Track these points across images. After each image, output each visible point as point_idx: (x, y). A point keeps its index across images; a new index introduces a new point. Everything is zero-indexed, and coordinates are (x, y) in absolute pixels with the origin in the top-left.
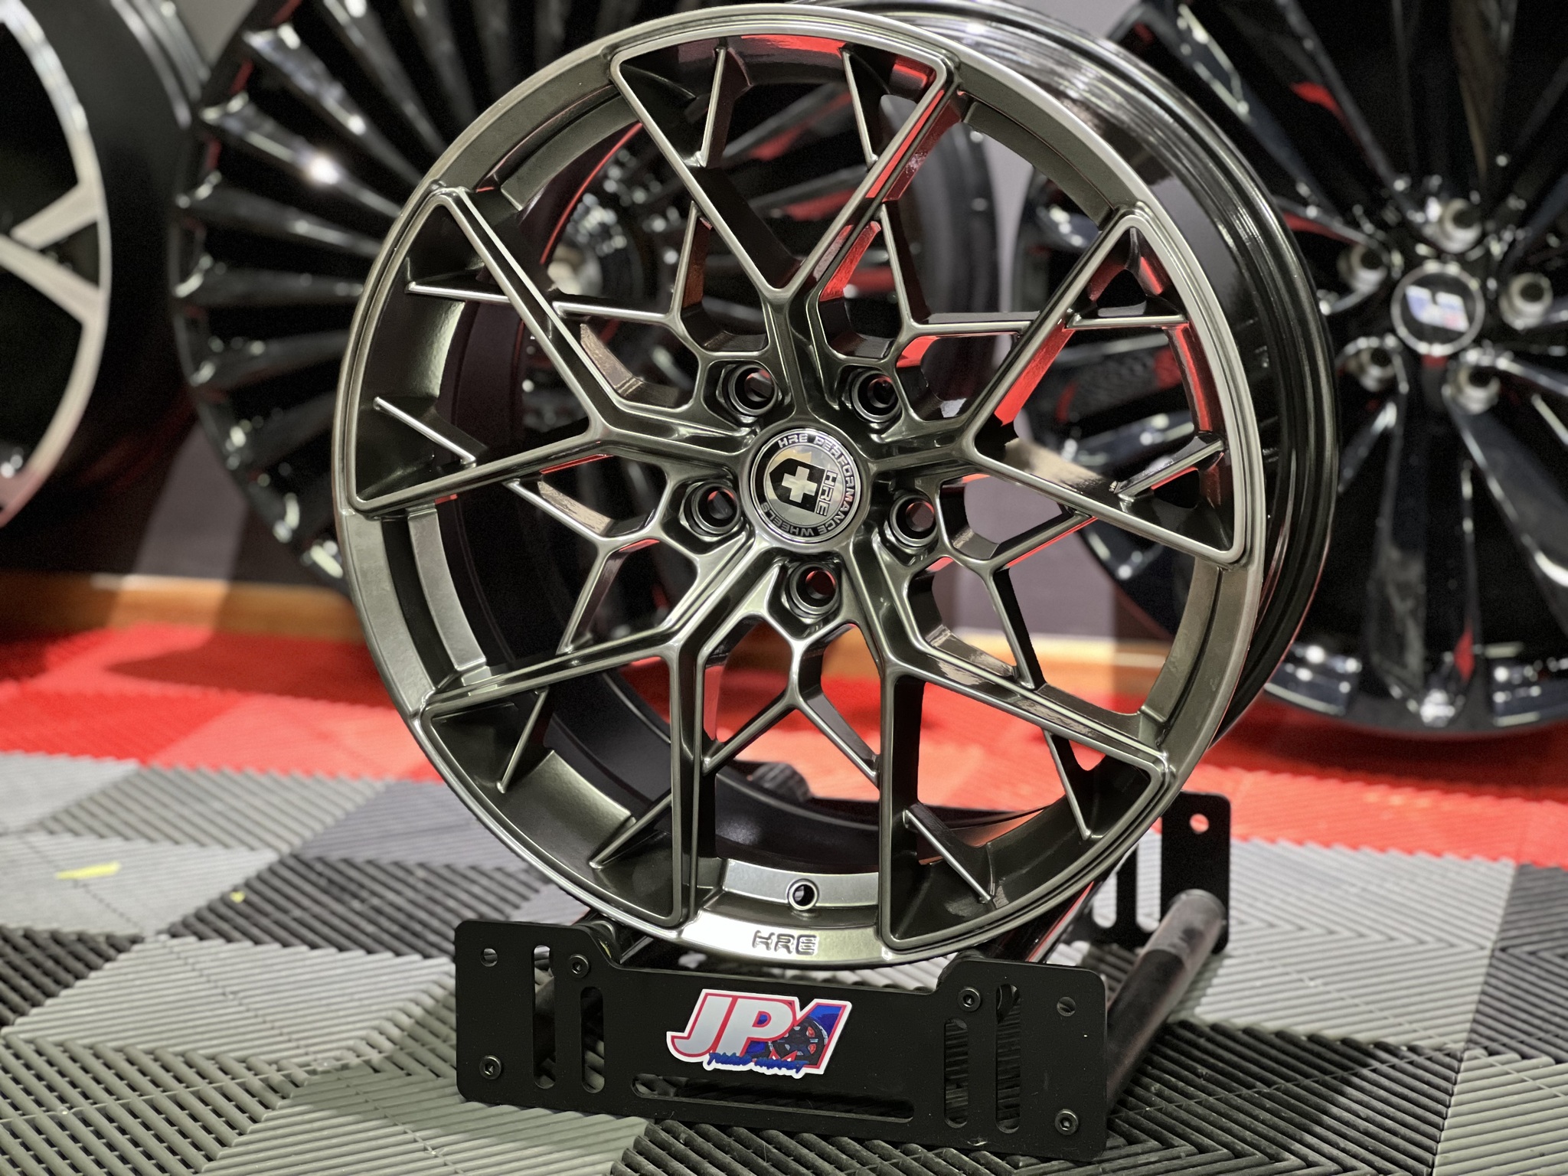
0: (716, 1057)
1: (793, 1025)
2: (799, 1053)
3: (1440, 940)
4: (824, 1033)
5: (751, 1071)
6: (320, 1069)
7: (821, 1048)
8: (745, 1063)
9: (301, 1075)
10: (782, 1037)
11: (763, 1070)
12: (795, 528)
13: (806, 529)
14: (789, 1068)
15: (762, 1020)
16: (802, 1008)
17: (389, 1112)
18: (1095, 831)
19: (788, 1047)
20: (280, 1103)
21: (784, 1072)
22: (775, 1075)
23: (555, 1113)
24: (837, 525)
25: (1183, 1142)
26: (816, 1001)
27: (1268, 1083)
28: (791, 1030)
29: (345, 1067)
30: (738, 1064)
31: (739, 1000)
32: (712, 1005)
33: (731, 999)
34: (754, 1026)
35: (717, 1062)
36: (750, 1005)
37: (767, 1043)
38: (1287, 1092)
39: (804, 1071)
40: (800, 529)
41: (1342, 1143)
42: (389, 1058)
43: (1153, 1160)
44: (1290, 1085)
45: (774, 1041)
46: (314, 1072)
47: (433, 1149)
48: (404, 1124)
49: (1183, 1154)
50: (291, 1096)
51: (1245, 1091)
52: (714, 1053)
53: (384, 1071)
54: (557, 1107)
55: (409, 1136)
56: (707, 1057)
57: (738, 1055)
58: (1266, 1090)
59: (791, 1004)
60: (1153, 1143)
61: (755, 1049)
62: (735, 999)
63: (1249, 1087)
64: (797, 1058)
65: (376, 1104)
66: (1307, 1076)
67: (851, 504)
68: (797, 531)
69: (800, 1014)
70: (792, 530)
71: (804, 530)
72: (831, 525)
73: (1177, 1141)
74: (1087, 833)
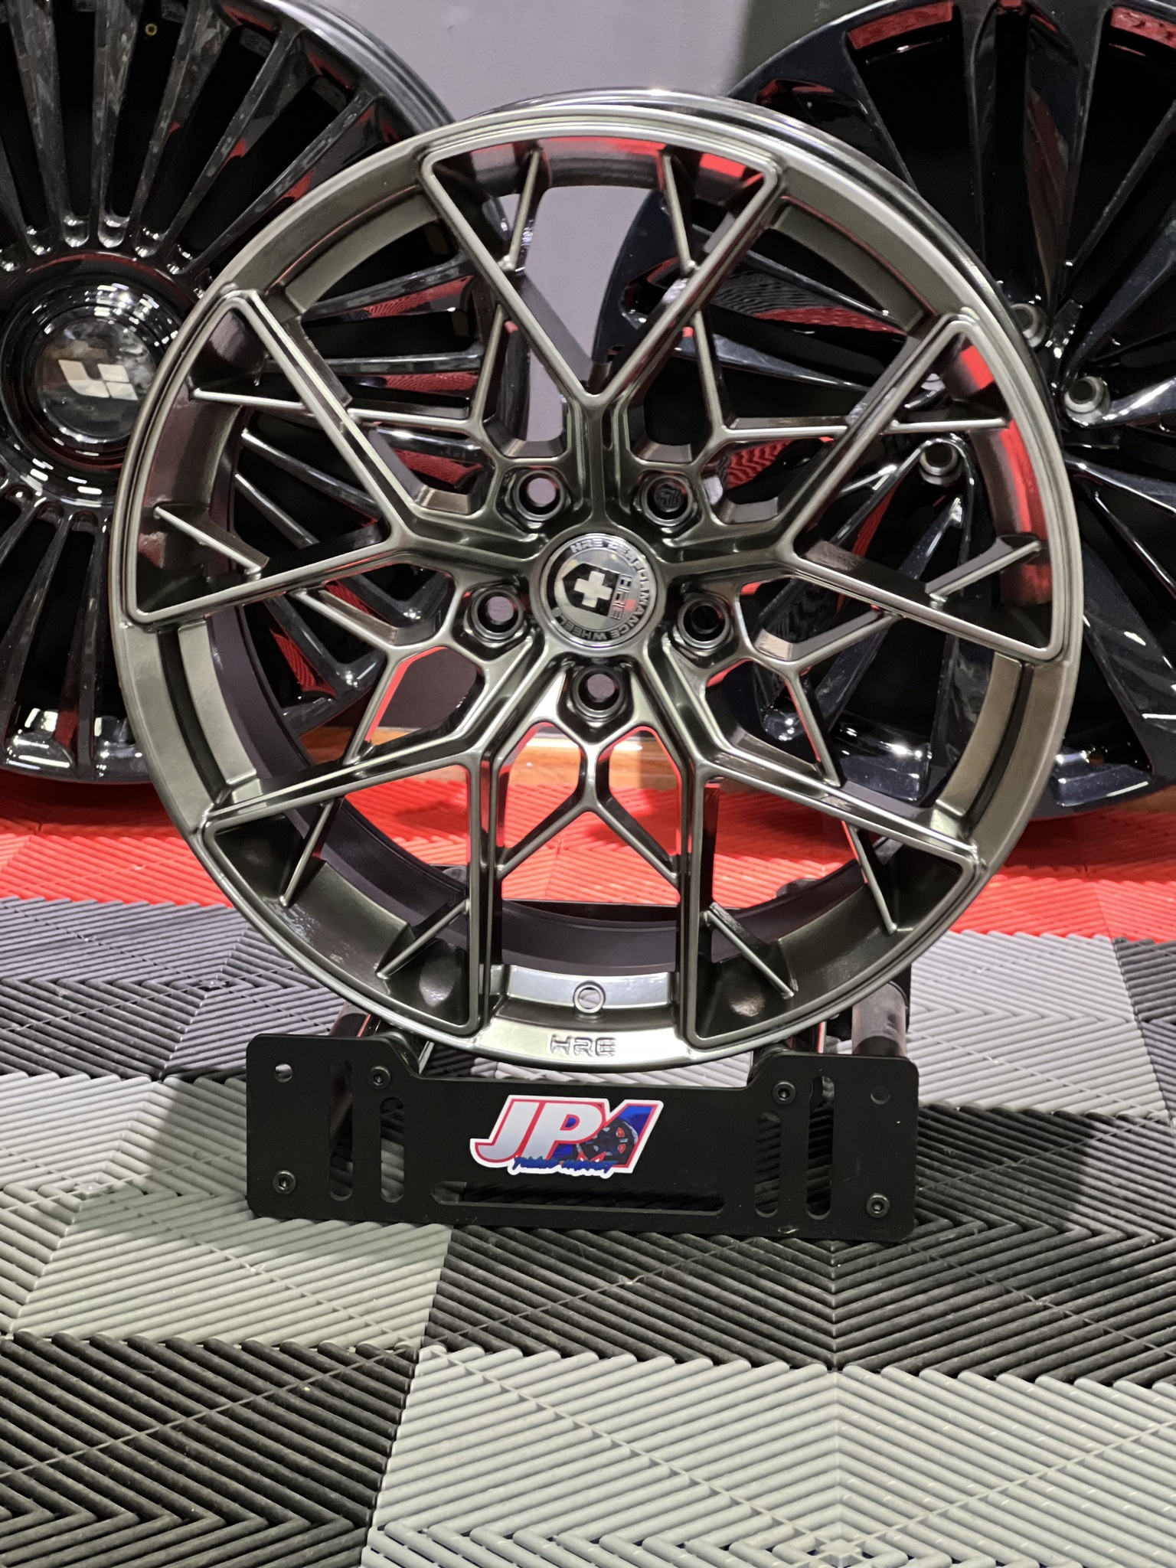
0: (520, 1161)
1: (602, 1126)
2: (608, 1154)
3: (1088, 1015)
4: (634, 1132)
5: (557, 1174)
6: (88, 1193)
7: (631, 1147)
8: (551, 1166)
9: (71, 1200)
10: (590, 1139)
11: (571, 1172)
12: (587, 632)
13: (599, 633)
14: (597, 1168)
15: (571, 1123)
16: (612, 1109)
17: (187, 1231)
18: (899, 926)
19: (596, 1148)
20: (67, 1229)
21: (592, 1172)
22: (583, 1177)
23: (351, 1225)
24: (631, 628)
25: (971, 1219)
26: (626, 1102)
27: (1015, 1159)
28: (600, 1132)
29: (111, 1191)
30: (544, 1167)
31: (547, 1105)
32: (517, 1112)
33: (537, 1104)
34: (562, 1129)
35: (522, 1166)
36: (557, 1109)
37: (574, 1146)
38: (1032, 1164)
39: (613, 1170)
40: (593, 633)
41: (1113, 1211)
42: (150, 1178)
43: (952, 1236)
44: (1033, 1159)
45: (583, 1143)
46: (82, 1197)
47: (252, 1266)
48: (208, 1242)
49: (976, 1231)
50: (73, 1221)
51: (997, 1167)
52: (519, 1158)
53: (152, 1193)
54: (354, 1219)
55: (219, 1255)
56: (512, 1162)
57: (545, 1158)
58: (1014, 1165)
59: (600, 1106)
60: (945, 1222)
61: (563, 1152)
62: (542, 1104)
63: (1000, 1163)
64: (606, 1158)
65: (168, 1224)
66: (1046, 1150)
67: (645, 607)
68: (589, 635)
69: (610, 1115)
70: (584, 634)
71: (596, 635)
72: (624, 629)
73: (965, 1218)
74: (893, 927)
